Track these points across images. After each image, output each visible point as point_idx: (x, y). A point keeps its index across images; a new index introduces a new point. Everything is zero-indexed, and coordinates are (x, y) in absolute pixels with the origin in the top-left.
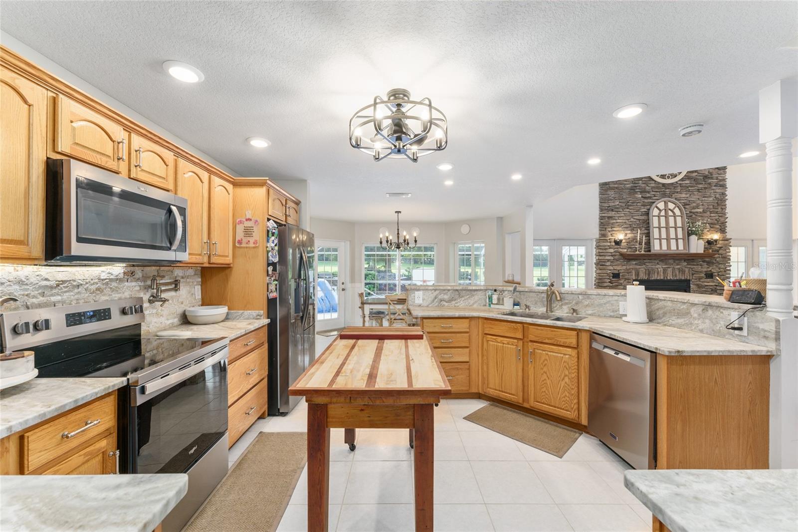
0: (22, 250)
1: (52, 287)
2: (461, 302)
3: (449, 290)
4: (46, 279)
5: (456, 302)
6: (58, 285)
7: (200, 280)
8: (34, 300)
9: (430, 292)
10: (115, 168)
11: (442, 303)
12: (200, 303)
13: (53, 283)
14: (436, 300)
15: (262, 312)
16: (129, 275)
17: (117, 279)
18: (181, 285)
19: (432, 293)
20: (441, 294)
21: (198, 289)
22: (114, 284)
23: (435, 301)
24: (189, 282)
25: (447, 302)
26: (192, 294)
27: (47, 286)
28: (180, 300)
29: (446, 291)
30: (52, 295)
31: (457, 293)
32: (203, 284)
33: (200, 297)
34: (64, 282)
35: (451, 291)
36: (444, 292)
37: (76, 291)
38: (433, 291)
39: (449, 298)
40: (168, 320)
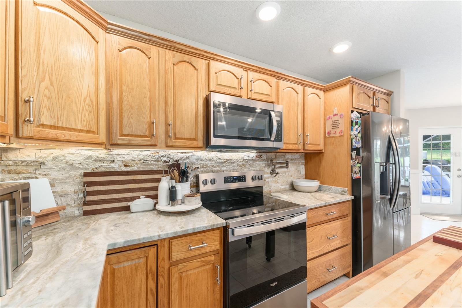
0: (194, 143)
1: (222, 163)
4: (220, 159)
6: (225, 162)
7: (304, 161)
8: (215, 169)
10: (239, 94)
12: (304, 177)
13: (222, 161)
15: (346, 189)
16: (259, 157)
17: (252, 160)
18: (289, 164)
21: (303, 167)
22: (251, 162)
24: (296, 163)
26: (298, 171)
27: (220, 162)
28: (290, 174)
30: (222, 167)
32: (306, 164)
33: (304, 173)
34: (227, 160)
37: (233, 165)
40: (282, 185)
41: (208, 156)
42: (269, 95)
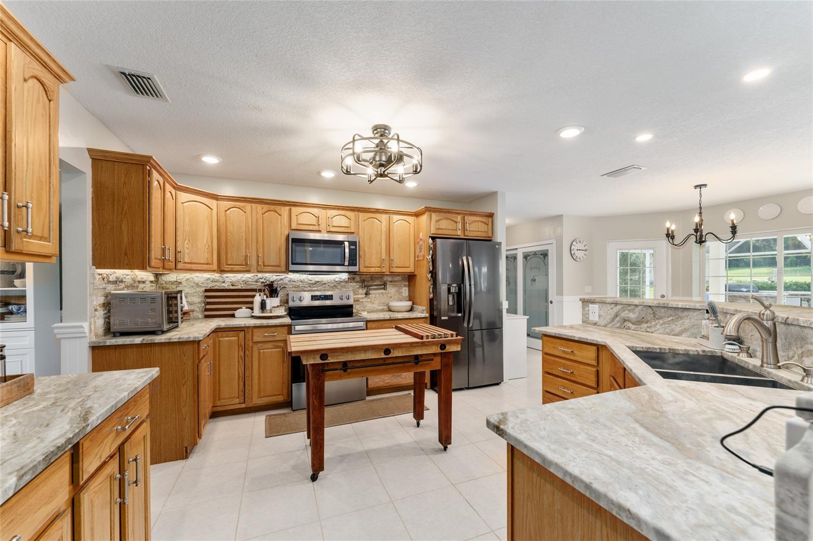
1: (313, 284)
2: (658, 327)
3: (636, 306)
4: (311, 280)
5: (648, 325)
6: (316, 283)
7: (407, 283)
8: (306, 289)
9: (609, 307)
10: (317, 229)
11: (625, 324)
12: (408, 299)
13: (314, 282)
14: (618, 319)
15: (424, 308)
16: (352, 279)
17: (345, 281)
18: (388, 286)
19: (612, 308)
20: (624, 311)
21: (405, 290)
22: (343, 284)
23: (616, 320)
24: (397, 285)
25: (633, 324)
26: (400, 293)
27: (311, 283)
28: (389, 295)
29: (633, 307)
30: (314, 287)
31: (650, 311)
32: (409, 286)
33: (407, 295)
34: (318, 282)
35: (640, 308)
36: (629, 308)
37: (324, 286)
38: (613, 306)
39: (637, 318)
40: (379, 306)
41: (299, 278)
42: (348, 227)
